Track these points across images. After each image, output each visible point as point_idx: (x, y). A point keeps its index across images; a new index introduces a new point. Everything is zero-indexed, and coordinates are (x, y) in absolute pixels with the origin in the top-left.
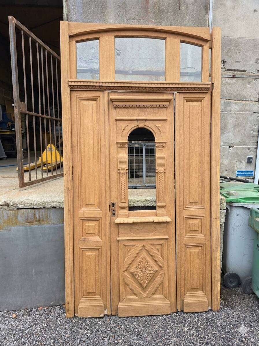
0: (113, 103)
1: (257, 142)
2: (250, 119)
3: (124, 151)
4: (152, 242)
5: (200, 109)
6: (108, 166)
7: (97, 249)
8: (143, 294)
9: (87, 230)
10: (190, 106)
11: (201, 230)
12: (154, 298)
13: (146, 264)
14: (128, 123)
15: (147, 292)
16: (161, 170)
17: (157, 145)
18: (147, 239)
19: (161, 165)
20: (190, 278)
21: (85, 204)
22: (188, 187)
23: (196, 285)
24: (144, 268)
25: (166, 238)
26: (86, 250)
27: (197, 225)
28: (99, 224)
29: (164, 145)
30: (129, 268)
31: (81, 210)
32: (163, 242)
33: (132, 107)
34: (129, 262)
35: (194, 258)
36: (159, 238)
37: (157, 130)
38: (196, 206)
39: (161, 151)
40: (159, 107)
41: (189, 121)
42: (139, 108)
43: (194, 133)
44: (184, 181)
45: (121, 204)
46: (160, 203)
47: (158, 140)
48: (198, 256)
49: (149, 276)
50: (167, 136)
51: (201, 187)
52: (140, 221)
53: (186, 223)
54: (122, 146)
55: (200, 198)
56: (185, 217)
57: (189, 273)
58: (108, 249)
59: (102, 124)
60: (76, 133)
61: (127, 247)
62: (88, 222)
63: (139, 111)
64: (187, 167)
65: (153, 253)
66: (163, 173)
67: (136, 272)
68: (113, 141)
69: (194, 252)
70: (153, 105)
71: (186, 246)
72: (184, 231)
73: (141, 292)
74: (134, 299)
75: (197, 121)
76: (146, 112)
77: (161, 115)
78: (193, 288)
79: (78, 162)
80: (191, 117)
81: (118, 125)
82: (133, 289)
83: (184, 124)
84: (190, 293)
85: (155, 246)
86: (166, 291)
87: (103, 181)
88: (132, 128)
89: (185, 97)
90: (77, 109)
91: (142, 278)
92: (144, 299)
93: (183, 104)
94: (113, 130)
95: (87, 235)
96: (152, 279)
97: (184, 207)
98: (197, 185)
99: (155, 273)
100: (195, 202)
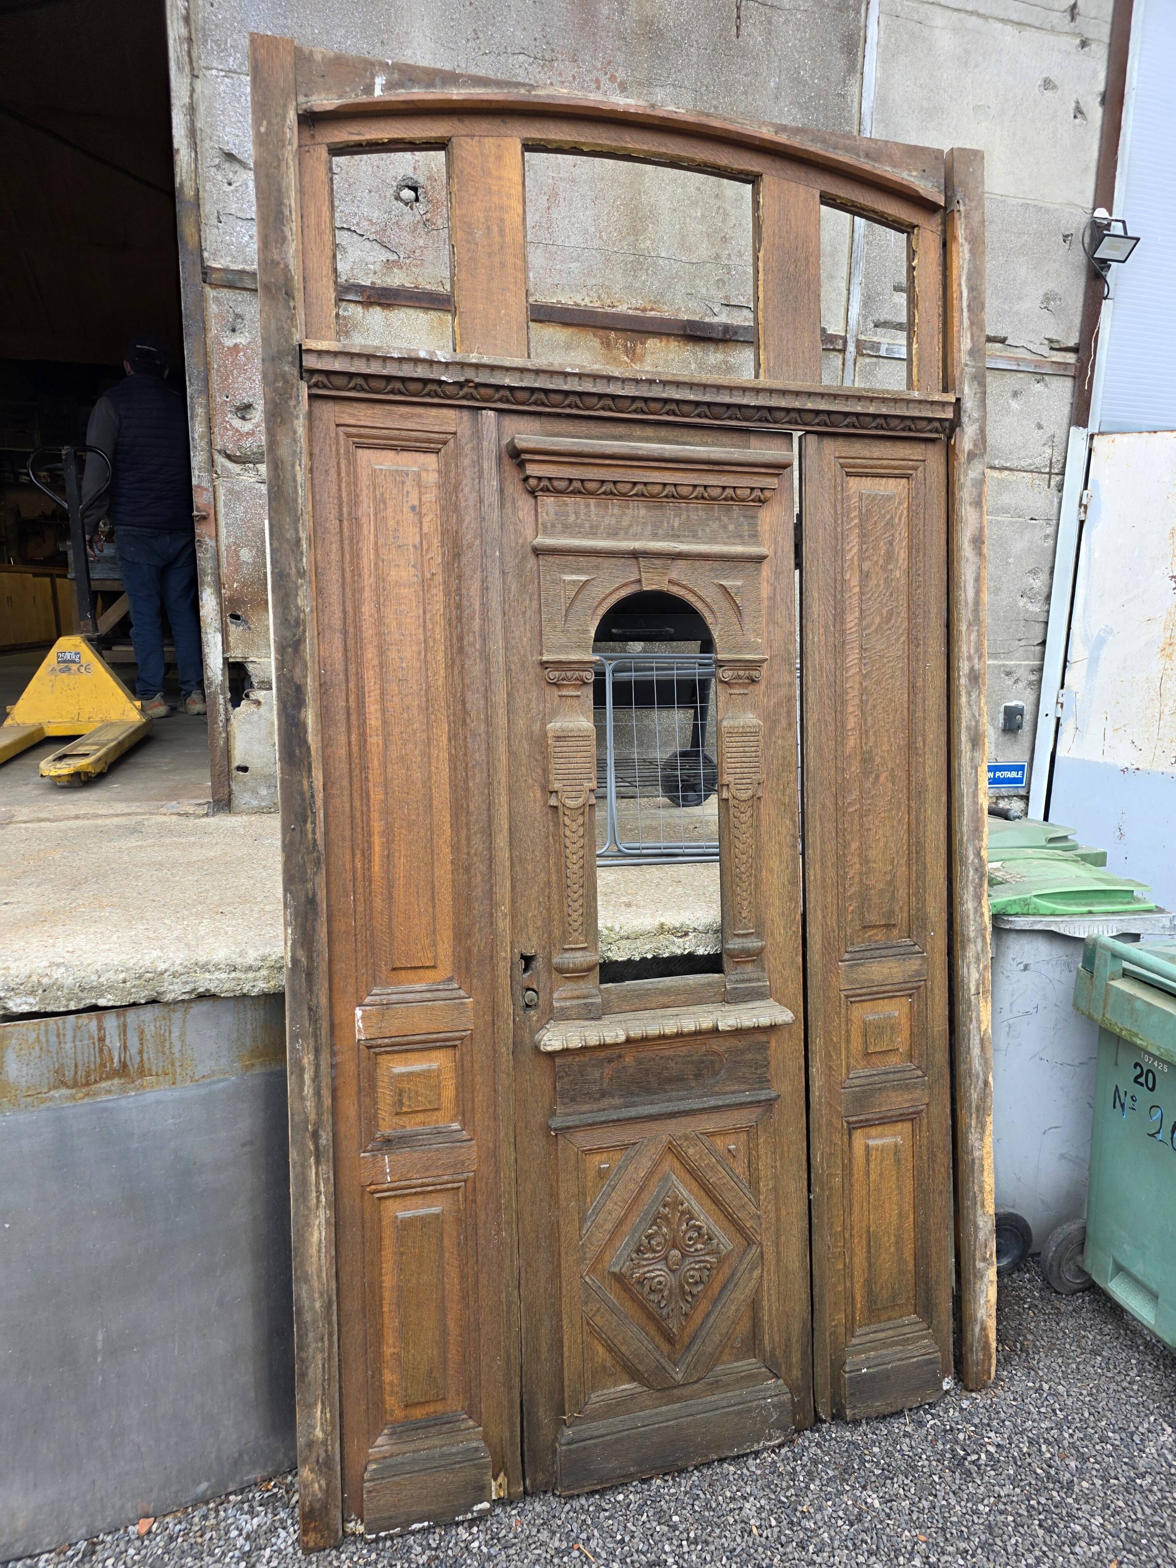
0: (523, 468)
1: (1043, 643)
2: (1019, 546)
3: (575, 702)
4: (709, 1124)
5: (905, 512)
6: (502, 777)
7: (450, 1186)
8: (670, 1370)
9: (400, 1095)
10: (861, 499)
11: (911, 1049)
12: (717, 1381)
13: (684, 1227)
14: (593, 567)
15: (690, 1358)
16: (743, 787)
17: (726, 674)
18: (684, 1111)
19: (744, 765)
20: (865, 1264)
21: (389, 967)
22: (856, 859)
23: (890, 1291)
24: (674, 1246)
25: (769, 1100)
26: (395, 1196)
27: (893, 1028)
28: (462, 1060)
29: (753, 673)
30: (607, 1257)
31: (368, 1000)
32: (753, 1117)
33: (612, 493)
34: (606, 1227)
35: (881, 1175)
36: (738, 1101)
37: (725, 604)
38: (889, 943)
39: (738, 700)
40: (732, 499)
41: (860, 567)
42: (643, 495)
43: (877, 620)
44: (840, 834)
45: (567, 955)
46: (740, 940)
47: (730, 650)
48: (898, 1162)
49: (696, 1283)
50: (765, 634)
51: (909, 859)
52: (657, 1032)
53: (848, 1021)
54: (569, 680)
55: (906, 908)
56: (847, 997)
57: (864, 1243)
58: (510, 1177)
59: (468, 572)
60: (341, 615)
61: (596, 1159)
62: (404, 1055)
63: (642, 512)
64: (853, 769)
65: (710, 1174)
66: (750, 803)
67: (642, 1271)
68: (525, 655)
69: (882, 1149)
70: (705, 487)
71: (848, 1123)
72: (843, 1057)
73: (662, 1360)
74: (632, 1397)
75: (890, 567)
76: (675, 516)
77: (741, 537)
78: (879, 1306)
79: (350, 765)
80: (864, 547)
81: (548, 578)
82: (627, 1353)
83: (839, 577)
84: (867, 1329)
85: (719, 1141)
86: (771, 1337)
87: (476, 849)
88: (611, 593)
89: (843, 455)
90: (340, 490)
91: (666, 1293)
92: (675, 1391)
93: (835, 487)
94: (525, 600)
95: (401, 1123)
96: (710, 1294)
97: (842, 950)
98: (894, 850)
99: (721, 1263)
100: (886, 926)
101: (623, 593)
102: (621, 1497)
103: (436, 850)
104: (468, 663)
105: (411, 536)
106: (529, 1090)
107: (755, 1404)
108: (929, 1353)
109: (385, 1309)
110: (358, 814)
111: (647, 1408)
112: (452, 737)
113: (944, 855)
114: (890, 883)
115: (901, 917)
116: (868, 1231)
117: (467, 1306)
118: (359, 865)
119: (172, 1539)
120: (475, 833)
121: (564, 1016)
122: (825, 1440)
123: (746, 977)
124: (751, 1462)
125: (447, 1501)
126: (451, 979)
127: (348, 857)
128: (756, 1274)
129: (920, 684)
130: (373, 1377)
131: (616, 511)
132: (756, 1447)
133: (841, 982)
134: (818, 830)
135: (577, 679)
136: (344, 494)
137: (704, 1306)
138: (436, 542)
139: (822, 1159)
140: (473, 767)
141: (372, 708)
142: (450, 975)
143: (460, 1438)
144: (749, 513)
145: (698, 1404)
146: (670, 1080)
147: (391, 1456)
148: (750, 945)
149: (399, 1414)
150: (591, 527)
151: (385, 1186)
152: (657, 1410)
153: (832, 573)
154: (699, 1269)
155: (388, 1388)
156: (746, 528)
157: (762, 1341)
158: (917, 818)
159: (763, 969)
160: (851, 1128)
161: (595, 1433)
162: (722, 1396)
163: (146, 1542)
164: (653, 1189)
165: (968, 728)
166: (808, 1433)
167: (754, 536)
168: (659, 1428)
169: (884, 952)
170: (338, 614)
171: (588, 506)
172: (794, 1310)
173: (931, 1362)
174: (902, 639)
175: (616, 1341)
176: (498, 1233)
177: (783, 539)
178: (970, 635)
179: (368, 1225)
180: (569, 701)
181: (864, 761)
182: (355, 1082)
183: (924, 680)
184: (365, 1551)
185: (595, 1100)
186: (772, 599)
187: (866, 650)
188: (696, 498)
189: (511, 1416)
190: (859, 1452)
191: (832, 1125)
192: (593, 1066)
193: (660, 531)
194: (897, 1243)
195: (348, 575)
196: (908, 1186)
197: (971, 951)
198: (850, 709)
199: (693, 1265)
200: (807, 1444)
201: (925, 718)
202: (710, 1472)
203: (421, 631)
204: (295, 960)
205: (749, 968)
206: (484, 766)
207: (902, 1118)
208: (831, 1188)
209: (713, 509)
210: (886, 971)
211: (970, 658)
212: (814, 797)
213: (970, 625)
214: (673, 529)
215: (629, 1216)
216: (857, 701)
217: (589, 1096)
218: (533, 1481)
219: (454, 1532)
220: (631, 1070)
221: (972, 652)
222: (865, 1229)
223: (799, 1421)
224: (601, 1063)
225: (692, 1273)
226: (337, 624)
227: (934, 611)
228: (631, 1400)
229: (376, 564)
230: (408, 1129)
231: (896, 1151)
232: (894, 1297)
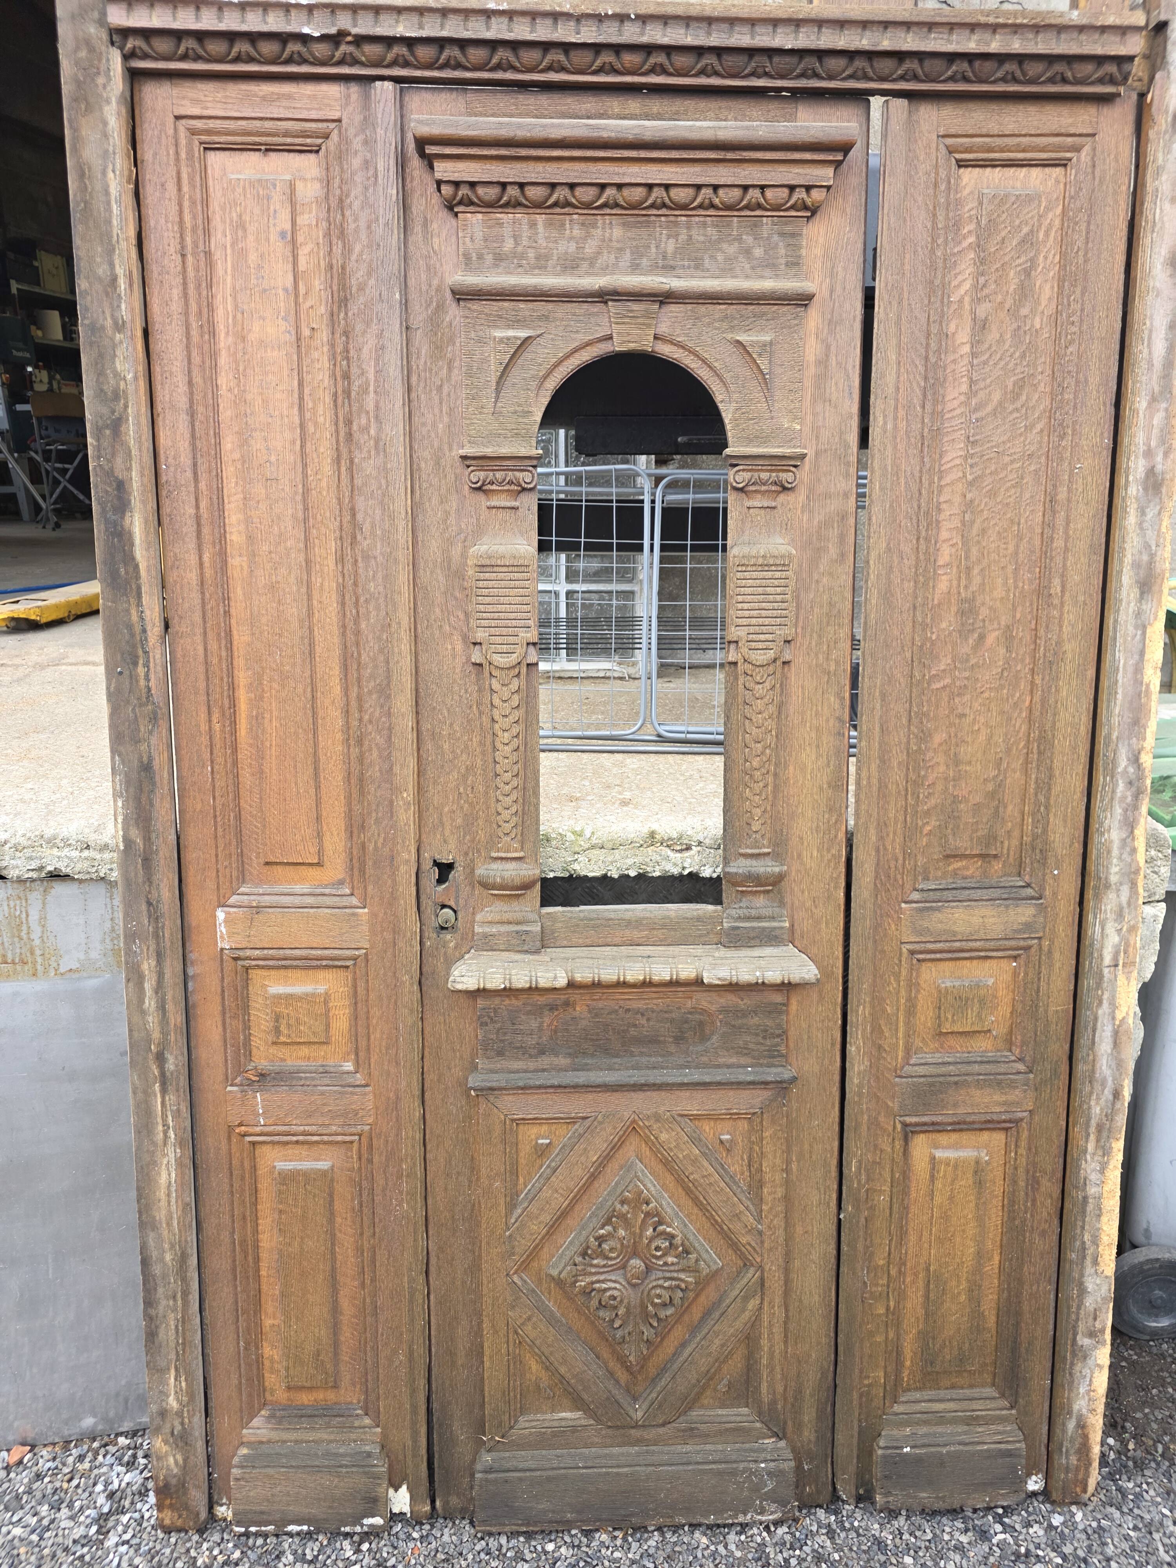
0: (431, 167)
3: (508, 515)
4: (691, 1104)
5: (1057, 222)
6: (404, 617)
7: (339, 1138)
8: (625, 1405)
9: (277, 1021)
10: (981, 204)
11: (1011, 1032)
12: (692, 1429)
13: (649, 1232)
14: (539, 318)
15: (654, 1395)
16: (760, 645)
17: (738, 477)
18: (654, 1085)
19: (764, 613)
20: (921, 1312)
21: (262, 861)
22: (941, 758)
23: (955, 1352)
24: (635, 1254)
25: (781, 1082)
26: (273, 1143)
27: (985, 1001)
28: (355, 987)
29: (783, 476)
30: (545, 1253)
31: (234, 899)
32: (757, 1102)
33: (568, 204)
34: (541, 1218)
35: (951, 1198)
36: (733, 1078)
37: (745, 372)
38: (987, 882)
39: (760, 516)
40: (759, 206)
41: (973, 312)
42: (617, 205)
43: (997, 396)
44: (915, 721)
45: (495, 866)
46: (749, 862)
47: (749, 441)
48: (980, 1184)
49: (664, 1305)
50: (809, 418)
51: (1027, 762)
52: (614, 978)
53: (913, 985)
54: (500, 484)
55: (1016, 833)
56: (912, 952)
57: (921, 1284)
58: (413, 1138)
59: (359, 327)
60: (186, 388)
61: (534, 1131)
62: (282, 972)
63: (617, 232)
64: (944, 625)
65: (691, 1169)
66: (771, 669)
67: (588, 1279)
68: (440, 449)
69: (956, 1165)
70: (716, 188)
71: (905, 1125)
72: (900, 1035)
73: (615, 1392)
74: (574, 1429)
75: (1024, 311)
76: (669, 237)
77: (774, 266)
78: (937, 1369)
79: (203, 593)
80: (982, 280)
81: (473, 335)
82: (568, 1376)
83: (934, 329)
84: (918, 1395)
85: (707, 1127)
86: (771, 1385)
87: (371, 714)
88: (567, 357)
89: (952, 131)
90: (181, 212)
91: (621, 1311)
92: (633, 1431)
93: (936, 185)
94: (441, 368)
95: (280, 1055)
96: (686, 1318)
97: (908, 886)
98: (1003, 747)
99: (702, 1284)
100: (982, 856)
101: (585, 357)
102: (550, 1547)
103: (321, 713)
104: (358, 457)
105: (283, 278)
106: (444, 1035)
107: (741, 1466)
108: (1007, 1442)
109: (263, 1273)
110: (215, 661)
111: (593, 1445)
112: (341, 560)
113: (1084, 759)
114: (992, 795)
115: (1007, 846)
116: (928, 1269)
117: (363, 1285)
118: (217, 727)
119: (39, 1477)
120: (370, 693)
121: (488, 944)
122: (843, 1529)
123: (753, 912)
124: (732, 1537)
125: (330, 1507)
126: (341, 882)
127: (203, 716)
128: (753, 1304)
129: (1062, 495)
130: (246, 1349)
131: (577, 232)
132: (741, 1519)
133: (904, 932)
134: (878, 713)
135: (511, 483)
136: (187, 218)
137: (678, 1333)
138: (318, 284)
139: (859, 1168)
140: (367, 601)
141: (234, 518)
142: (341, 877)
143: (353, 1436)
144: (788, 229)
145: (662, 1453)
146: (639, 1041)
147: (269, 1442)
148: (762, 870)
149: (281, 1395)
150: (537, 258)
151: (258, 1129)
152: (606, 1451)
153: (924, 321)
154: (669, 1288)
155: (267, 1363)
156: (782, 251)
157: (758, 1388)
158: (1044, 701)
159: (782, 904)
160: (908, 1132)
161: (521, 1466)
162: (698, 1448)
163: (12, 1475)
164: (612, 1177)
165: (1136, 565)
166: (821, 1513)
167: (795, 264)
168: (608, 1474)
169: (978, 894)
170: (183, 388)
171: (533, 225)
172: (810, 1356)
173: (1009, 1454)
174: (1039, 427)
175: (552, 1359)
176: (400, 1204)
177: (845, 269)
178: (1152, 418)
179: (235, 1173)
180: (501, 514)
181: (962, 613)
182: (218, 999)
183: (1070, 490)
184: (230, 1545)
185: (531, 1056)
186: (823, 362)
187: (974, 443)
188: (701, 206)
189: (414, 1423)
190: (883, 1558)
191: (878, 1125)
192: (528, 1013)
193: (645, 262)
194: (971, 1290)
195: (194, 333)
196: (995, 1218)
197: (1110, 902)
198: (944, 535)
199: (661, 1282)
200: (814, 1528)
201: (1066, 550)
202: (674, 1539)
203: (296, 411)
204: (128, 842)
205: (760, 901)
206: (381, 600)
207: (989, 1125)
208: (872, 1208)
209: (729, 225)
210: (976, 920)
211: (1149, 453)
212: (874, 665)
213: (1154, 399)
214: (665, 258)
215: (578, 1208)
216: (956, 522)
217: (523, 1051)
218: (446, 1503)
219: (338, 1545)
220: (584, 1023)
221: (1153, 444)
222: (923, 1266)
223: (810, 1495)
224: (538, 1011)
225: (658, 1291)
226: (182, 402)
227: (1094, 380)
228: (573, 1432)
229: (234, 317)
230: (289, 1063)
231: (978, 1168)
232: (962, 1360)
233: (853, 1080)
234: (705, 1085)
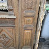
4: (7, 28)
11: (32, 23)
12: (10, 48)
20: (25, 41)
24: (4, 38)
27: (30, 21)
32: (12, 28)
35: (27, 35)
53: (25, 19)
56: (24, 17)
65: (8, 32)
72: (24, 23)
78: (26, 45)
91: (4, 41)
97: (24, 11)
99: (9, 40)
100: (31, 8)
114: (32, 2)
115: (33, 7)
116: (26, 39)
128: (13, 41)
133: (24, 14)
146: (2, 23)
159: (13, 12)
160: (24, 30)
169: (30, 12)
191: (22, 30)
196: (30, 36)
205: (11, 11)
207: (30, 30)
208: (21, 35)
210: (30, 14)
231: (29, 33)
232: (28, 44)
233: (20, 26)
234: (8, 26)
